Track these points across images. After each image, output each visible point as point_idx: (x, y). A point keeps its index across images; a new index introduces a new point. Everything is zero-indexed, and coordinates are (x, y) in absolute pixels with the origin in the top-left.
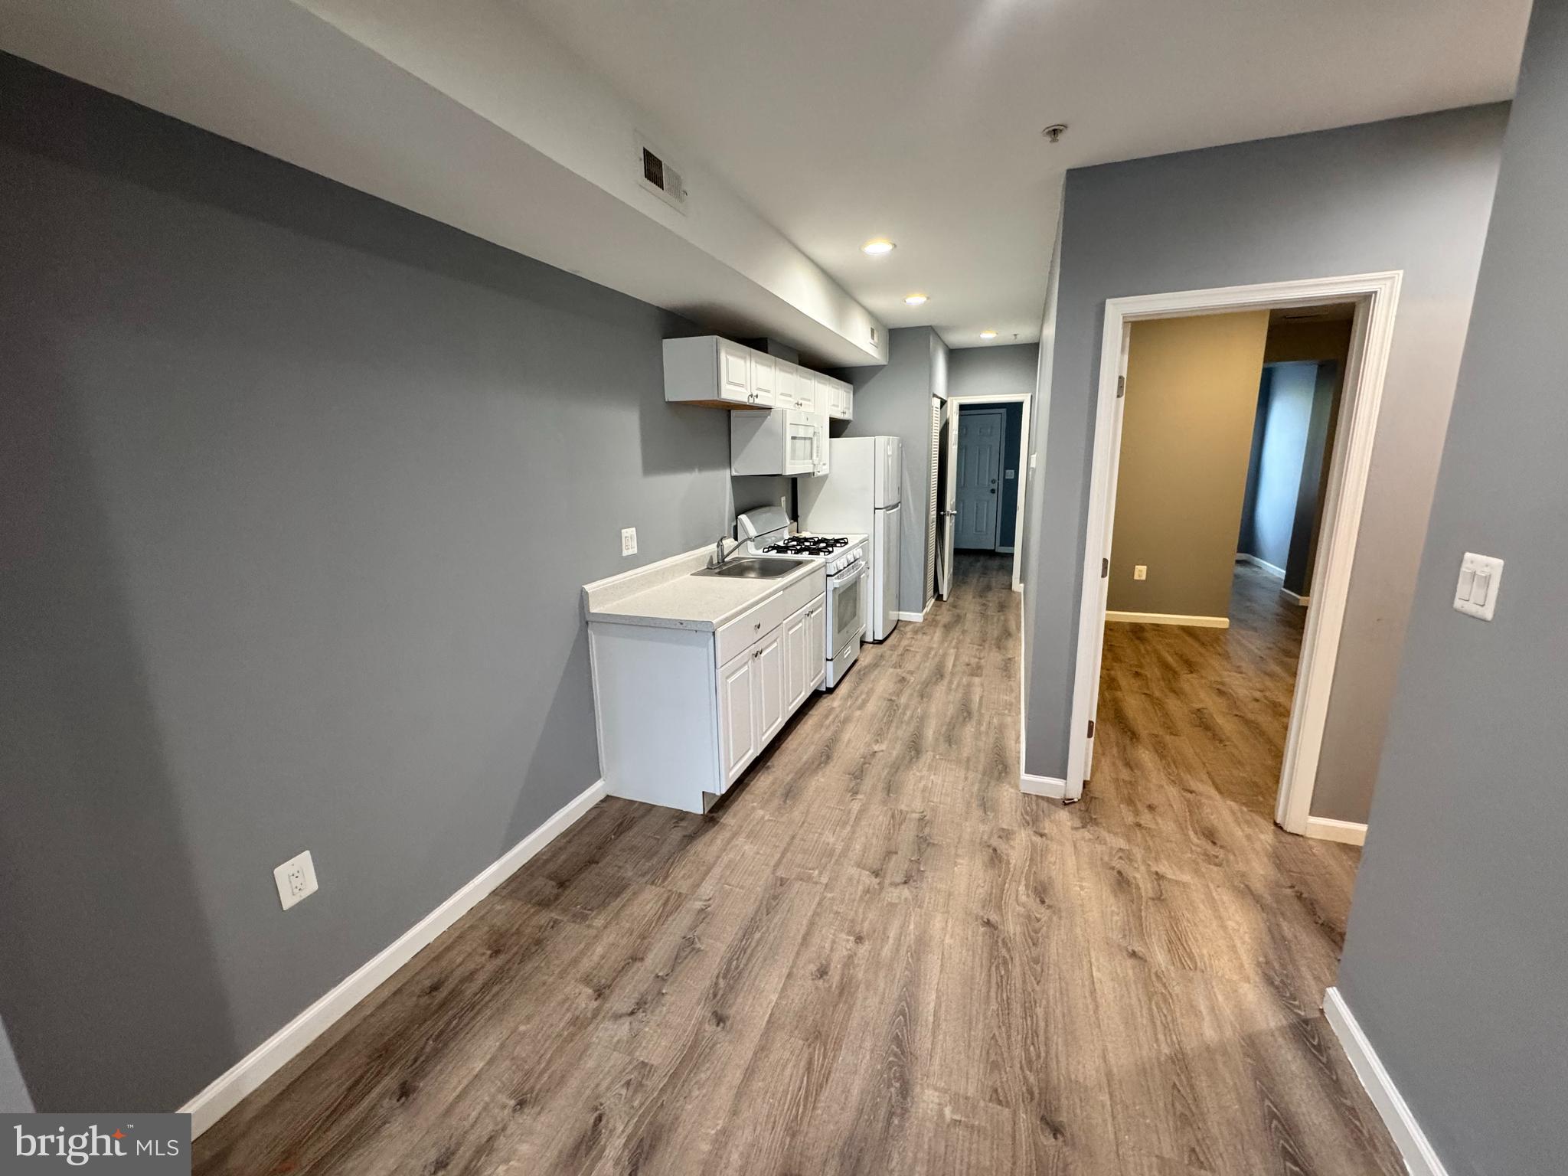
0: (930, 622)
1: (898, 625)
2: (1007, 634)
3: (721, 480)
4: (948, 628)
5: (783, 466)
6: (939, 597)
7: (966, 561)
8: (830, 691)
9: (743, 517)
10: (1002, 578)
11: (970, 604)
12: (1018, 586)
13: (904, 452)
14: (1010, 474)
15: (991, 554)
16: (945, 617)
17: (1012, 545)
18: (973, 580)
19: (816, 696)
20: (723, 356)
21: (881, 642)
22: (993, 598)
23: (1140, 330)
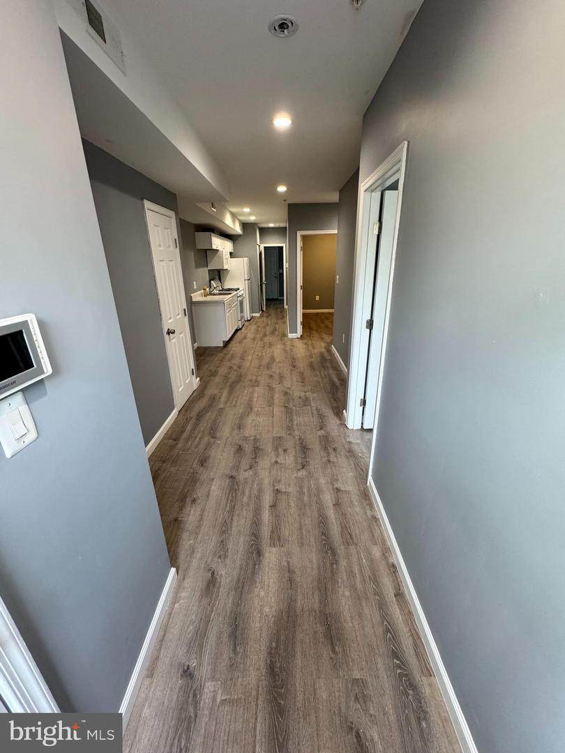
0: (262, 316)
1: (252, 317)
2: (283, 317)
3: (206, 270)
4: (267, 317)
5: (223, 266)
6: (263, 311)
7: (269, 302)
8: (240, 329)
9: (212, 282)
10: (281, 306)
11: (272, 312)
12: (286, 307)
13: (251, 264)
14: (281, 271)
15: (277, 300)
16: (265, 315)
17: (283, 296)
18: (272, 306)
19: (237, 331)
20: (212, 238)
21: (249, 320)
22: (279, 310)
23: (304, 238)
